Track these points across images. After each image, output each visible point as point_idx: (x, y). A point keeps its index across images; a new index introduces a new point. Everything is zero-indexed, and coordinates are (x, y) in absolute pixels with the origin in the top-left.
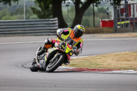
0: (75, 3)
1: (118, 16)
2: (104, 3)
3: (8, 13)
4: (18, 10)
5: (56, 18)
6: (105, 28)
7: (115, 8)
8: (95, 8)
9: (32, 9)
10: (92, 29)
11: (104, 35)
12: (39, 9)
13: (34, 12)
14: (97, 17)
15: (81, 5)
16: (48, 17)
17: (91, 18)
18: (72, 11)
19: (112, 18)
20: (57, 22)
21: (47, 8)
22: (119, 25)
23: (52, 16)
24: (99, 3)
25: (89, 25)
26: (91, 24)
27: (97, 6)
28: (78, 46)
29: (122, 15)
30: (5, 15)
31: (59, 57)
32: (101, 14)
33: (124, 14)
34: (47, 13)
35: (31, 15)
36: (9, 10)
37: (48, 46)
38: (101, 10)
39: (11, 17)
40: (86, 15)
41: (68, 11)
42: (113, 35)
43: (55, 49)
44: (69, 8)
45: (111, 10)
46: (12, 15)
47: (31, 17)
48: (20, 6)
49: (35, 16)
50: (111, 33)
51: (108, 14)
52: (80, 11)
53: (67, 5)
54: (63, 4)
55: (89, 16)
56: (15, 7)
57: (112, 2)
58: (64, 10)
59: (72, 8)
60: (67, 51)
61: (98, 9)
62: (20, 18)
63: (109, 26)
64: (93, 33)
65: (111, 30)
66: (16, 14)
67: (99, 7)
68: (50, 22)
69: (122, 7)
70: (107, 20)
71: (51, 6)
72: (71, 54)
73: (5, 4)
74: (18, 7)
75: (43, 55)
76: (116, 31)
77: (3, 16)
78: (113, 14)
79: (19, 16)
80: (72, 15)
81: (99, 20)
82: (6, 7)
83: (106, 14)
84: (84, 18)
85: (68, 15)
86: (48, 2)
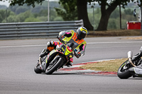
0: (100, 4)
2: (131, 5)
5: (82, 20)
6: (132, 30)
8: (122, 10)
9: (57, 10)
10: (118, 31)
11: (131, 38)
12: (64, 10)
13: (58, 13)
14: (124, 18)
15: (107, 7)
16: (73, 19)
17: (117, 20)
18: (98, 13)
19: (140, 20)
20: (82, 24)
21: (72, 10)
23: (77, 18)
24: (126, 4)
25: (115, 27)
26: (118, 26)
27: (124, 8)
30: (28, 17)
32: (128, 16)
34: (72, 15)
35: (55, 16)
36: (32, 11)
37: (50, 48)
38: (128, 12)
39: (35, 19)
40: (112, 17)
41: (94, 13)
44: (95, 9)
45: (139, 12)
46: (36, 16)
47: (55, 19)
48: (44, 8)
49: (60, 18)
50: (139, 35)
51: (135, 15)
52: (106, 12)
53: (92, 7)
54: (88, 6)
55: (115, 18)
56: (39, 8)
57: (140, 3)
58: (90, 11)
59: (98, 9)
60: (66, 54)
62: (44, 20)
64: (120, 35)
65: (139, 33)
66: (40, 16)
67: (126, 9)
68: (75, 24)
70: (134, 22)
71: (76, 7)
72: (71, 56)
73: (29, 5)
74: (42, 9)
77: (26, 18)
78: (140, 16)
79: (43, 17)
80: (98, 17)
81: (125, 22)
82: (30, 9)
83: (133, 16)
84: (110, 20)
85: (94, 17)
86: (73, 4)
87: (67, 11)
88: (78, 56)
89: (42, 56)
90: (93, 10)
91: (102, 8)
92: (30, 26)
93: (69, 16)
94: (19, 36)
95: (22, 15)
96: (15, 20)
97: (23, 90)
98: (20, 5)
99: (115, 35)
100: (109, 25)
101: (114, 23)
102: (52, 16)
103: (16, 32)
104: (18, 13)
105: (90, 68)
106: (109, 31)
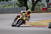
0: (32, 1)
1: (48, 6)
2: (43, 1)
3: (7, 5)
4: (11, 4)
5: (25, 7)
6: (43, 11)
7: (47, 3)
8: (40, 3)
9: (16, 3)
11: (43, 13)
12: (19, 3)
13: (17, 5)
14: (40, 6)
15: (34, 2)
16: (22, 6)
17: (38, 7)
18: (31, 4)
19: (46, 7)
20: (25, 8)
21: (22, 3)
22: (48, 10)
23: (24, 6)
24: (41, 1)
25: (37, 10)
26: (38, 9)
28: (29, 17)
29: (50, 6)
31: (21, 21)
33: (50, 5)
35: (16, 6)
36: (8, 4)
38: (42, 4)
39: (8, 7)
41: (30, 4)
42: (46, 13)
43: (20, 18)
44: (30, 3)
45: (46, 4)
46: (9, 6)
47: (16, 7)
48: (12, 2)
49: (17, 6)
51: (44, 5)
52: (34, 4)
53: (29, 2)
54: (28, 2)
55: (37, 6)
56: (10, 3)
57: (46, 1)
58: (28, 4)
61: (41, 4)
63: (45, 10)
65: (46, 11)
66: (10, 5)
68: (23, 8)
69: (50, 3)
70: (44, 8)
71: (23, 2)
72: (26, 20)
73: (6, 1)
74: (11, 3)
75: (16, 21)
76: (47, 12)
77: (5, 6)
78: (46, 5)
79: (11, 6)
80: (31, 6)
81: (41, 8)
83: (44, 6)
84: (36, 7)
85: (30, 6)
86: (22, 1)
87: (20, 4)
88: (28, 20)
89: (15, 20)
90: (29, 3)
91: (32, 3)
92: (7, 9)
93: (21, 6)
94: (3, 13)
95: (4, 5)
96: (1, 7)
97: (4, 32)
98: (3, 1)
99: (37, 12)
100: (35, 9)
101: (37, 8)
102: (15, 6)
103: (2, 11)
104: (2, 4)
105: (28, 24)
106: (35, 11)
